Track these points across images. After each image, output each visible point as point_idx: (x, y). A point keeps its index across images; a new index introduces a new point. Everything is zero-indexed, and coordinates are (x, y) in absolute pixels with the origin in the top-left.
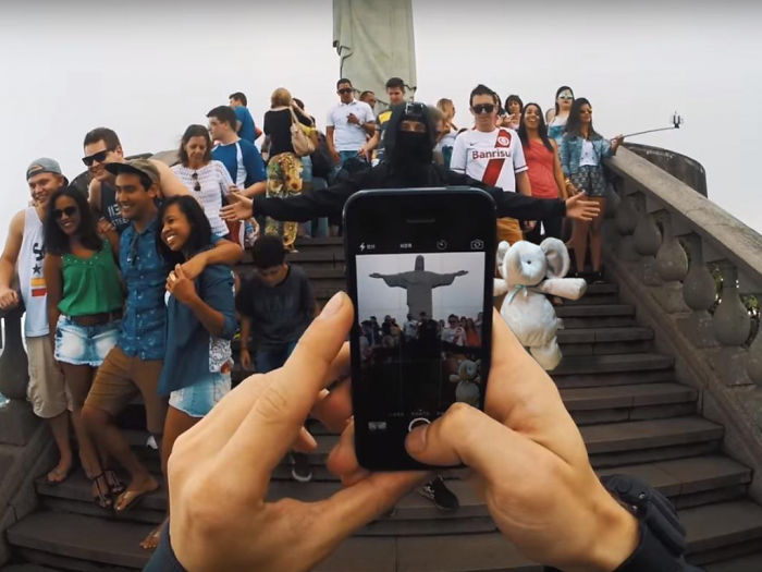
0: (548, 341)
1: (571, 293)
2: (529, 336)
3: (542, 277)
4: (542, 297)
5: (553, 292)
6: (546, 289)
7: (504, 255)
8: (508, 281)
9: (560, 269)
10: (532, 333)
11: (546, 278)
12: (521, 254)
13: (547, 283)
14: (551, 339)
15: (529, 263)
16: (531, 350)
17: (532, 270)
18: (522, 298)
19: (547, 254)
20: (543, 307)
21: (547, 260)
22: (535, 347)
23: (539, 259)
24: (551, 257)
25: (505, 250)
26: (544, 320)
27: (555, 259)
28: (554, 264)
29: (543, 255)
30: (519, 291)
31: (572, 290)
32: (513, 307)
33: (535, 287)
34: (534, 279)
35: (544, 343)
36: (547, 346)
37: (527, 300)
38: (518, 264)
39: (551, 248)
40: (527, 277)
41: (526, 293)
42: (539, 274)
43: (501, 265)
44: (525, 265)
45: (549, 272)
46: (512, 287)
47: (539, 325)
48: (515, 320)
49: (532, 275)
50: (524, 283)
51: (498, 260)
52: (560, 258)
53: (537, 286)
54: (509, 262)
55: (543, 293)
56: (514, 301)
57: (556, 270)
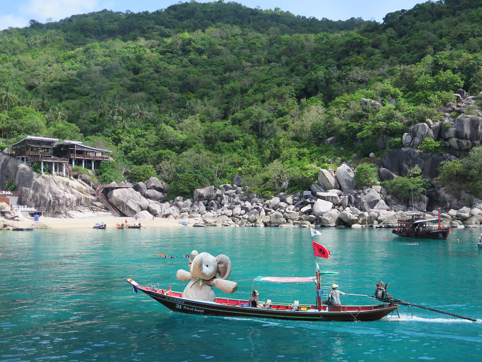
1: (228, 289)
3: (213, 276)
6: (214, 284)
7: (193, 258)
8: (192, 274)
9: (225, 274)
11: (215, 277)
12: (204, 260)
13: (215, 280)
15: (207, 266)
17: (208, 271)
18: (198, 286)
19: (218, 264)
21: (218, 267)
23: (213, 265)
24: (221, 266)
25: (195, 255)
27: (222, 268)
28: (221, 270)
29: (216, 263)
30: (197, 281)
31: (229, 287)
32: (192, 290)
33: (208, 281)
34: (208, 276)
37: (201, 288)
38: (200, 265)
39: (222, 260)
40: (204, 274)
41: (201, 284)
42: (212, 274)
43: (191, 264)
44: (204, 267)
45: (218, 274)
46: (193, 278)
49: (207, 274)
50: (202, 277)
52: (225, 268)
54: (196, 263)
55: (211, 286)
56: (194, 286)
57: (222, 274)
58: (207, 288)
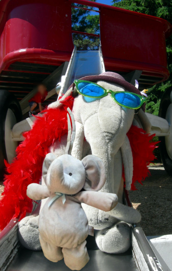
0: (79, 245)
2: (63, 238)
3: (81, 188)
7: (49, 165)
8: (50, 188)
10: (65, 236)
11: (83, 190)
12: (64, 166)
13: (84, 194)
14: (82, 243)
15: (70, 174)
16: (63, 251)
18: (60, 205)
19: (86, 169)
20: (78, 215)
21: (86, 174)
22: (67, 249)
23: (80, 172)
24: (90, 172)
25: (51, 161)
26: (77, 226)
27: (93, 174)
28: (92, 179)
29: (83, 169)
30: (59, 198)
31: (105, 203)
34: (73, 189)
35: (75, 246)
36: (77, 249)
37: (64, 207)
38: (60, 174)
39: (92, 164)
40: (67, 187)
41: (64, 201)
42: (78, 186)
43: (46, 173)
44: (66, 176)
45: (87, 185)
46: (51, 194)
47: (72, 230)
48: (51, 222)
49: (72, 186)
50: (64, 192)
51: (44, 169)
52: (97, 174)
53: (74, 195)
54: (53, 171)
56: (53, 206)
58: (73, 206)
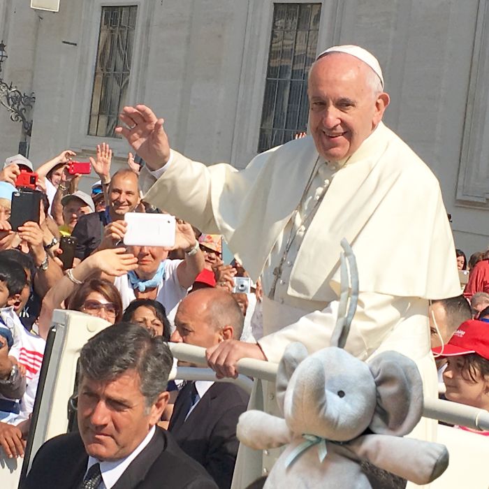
4: (354, 467)
5: (378, 462)
6: (366, 454)
32: (293, 477)
55: (357, 461)
57: (392, 418)
